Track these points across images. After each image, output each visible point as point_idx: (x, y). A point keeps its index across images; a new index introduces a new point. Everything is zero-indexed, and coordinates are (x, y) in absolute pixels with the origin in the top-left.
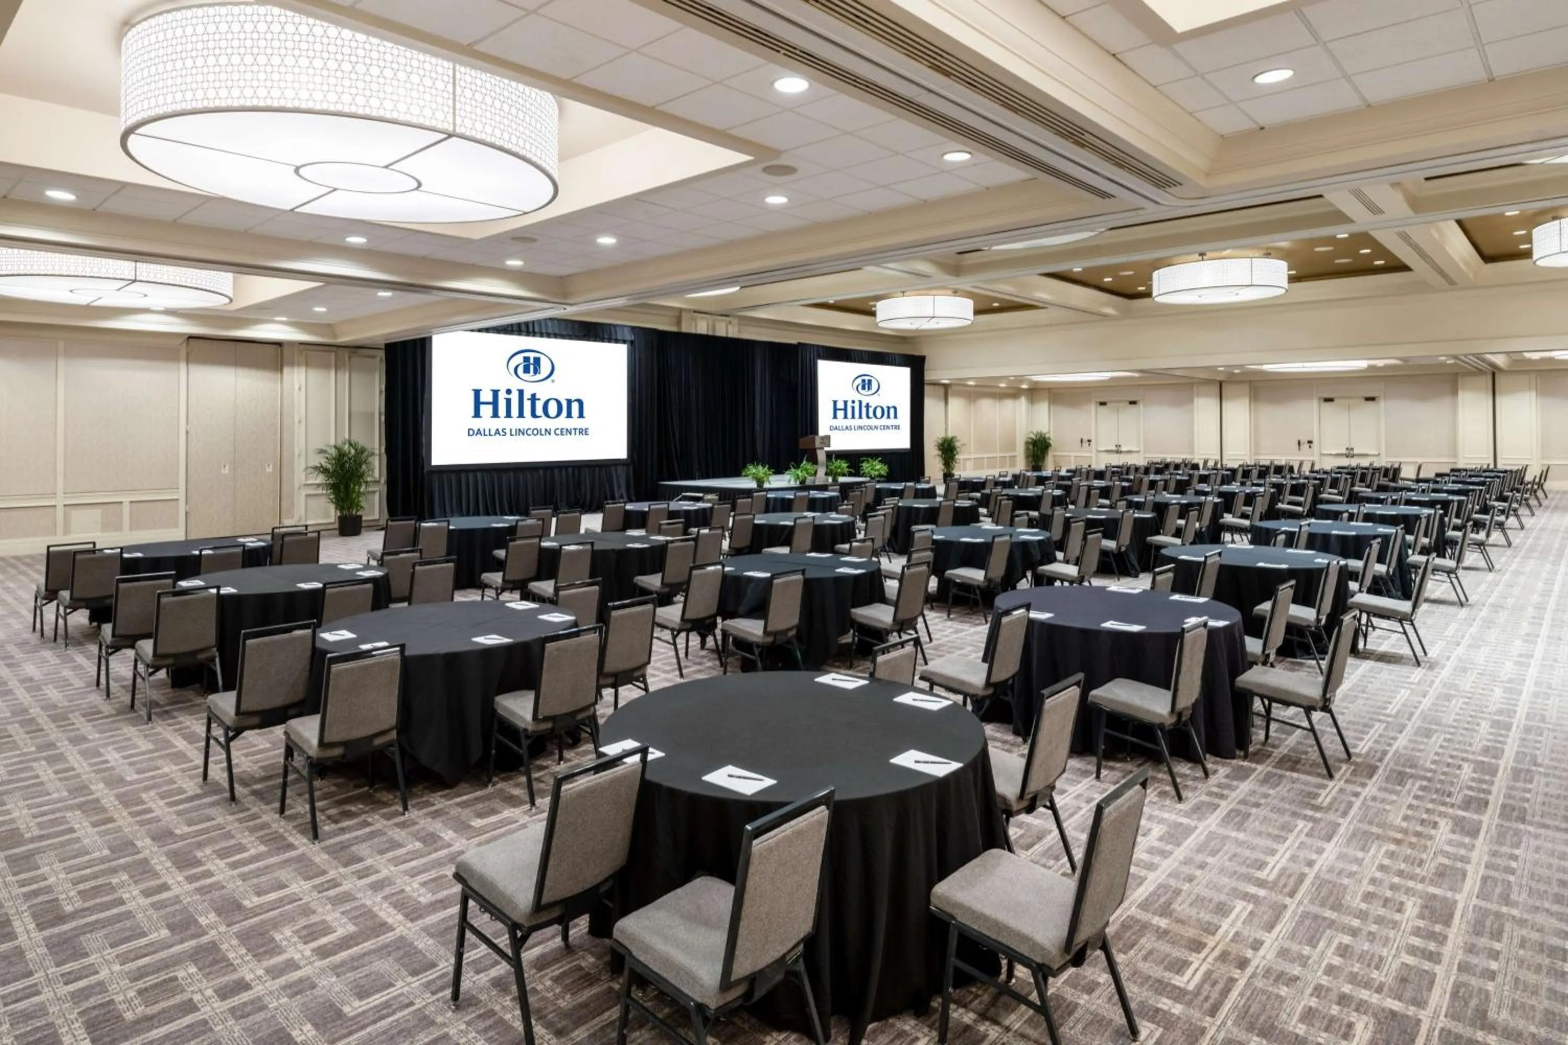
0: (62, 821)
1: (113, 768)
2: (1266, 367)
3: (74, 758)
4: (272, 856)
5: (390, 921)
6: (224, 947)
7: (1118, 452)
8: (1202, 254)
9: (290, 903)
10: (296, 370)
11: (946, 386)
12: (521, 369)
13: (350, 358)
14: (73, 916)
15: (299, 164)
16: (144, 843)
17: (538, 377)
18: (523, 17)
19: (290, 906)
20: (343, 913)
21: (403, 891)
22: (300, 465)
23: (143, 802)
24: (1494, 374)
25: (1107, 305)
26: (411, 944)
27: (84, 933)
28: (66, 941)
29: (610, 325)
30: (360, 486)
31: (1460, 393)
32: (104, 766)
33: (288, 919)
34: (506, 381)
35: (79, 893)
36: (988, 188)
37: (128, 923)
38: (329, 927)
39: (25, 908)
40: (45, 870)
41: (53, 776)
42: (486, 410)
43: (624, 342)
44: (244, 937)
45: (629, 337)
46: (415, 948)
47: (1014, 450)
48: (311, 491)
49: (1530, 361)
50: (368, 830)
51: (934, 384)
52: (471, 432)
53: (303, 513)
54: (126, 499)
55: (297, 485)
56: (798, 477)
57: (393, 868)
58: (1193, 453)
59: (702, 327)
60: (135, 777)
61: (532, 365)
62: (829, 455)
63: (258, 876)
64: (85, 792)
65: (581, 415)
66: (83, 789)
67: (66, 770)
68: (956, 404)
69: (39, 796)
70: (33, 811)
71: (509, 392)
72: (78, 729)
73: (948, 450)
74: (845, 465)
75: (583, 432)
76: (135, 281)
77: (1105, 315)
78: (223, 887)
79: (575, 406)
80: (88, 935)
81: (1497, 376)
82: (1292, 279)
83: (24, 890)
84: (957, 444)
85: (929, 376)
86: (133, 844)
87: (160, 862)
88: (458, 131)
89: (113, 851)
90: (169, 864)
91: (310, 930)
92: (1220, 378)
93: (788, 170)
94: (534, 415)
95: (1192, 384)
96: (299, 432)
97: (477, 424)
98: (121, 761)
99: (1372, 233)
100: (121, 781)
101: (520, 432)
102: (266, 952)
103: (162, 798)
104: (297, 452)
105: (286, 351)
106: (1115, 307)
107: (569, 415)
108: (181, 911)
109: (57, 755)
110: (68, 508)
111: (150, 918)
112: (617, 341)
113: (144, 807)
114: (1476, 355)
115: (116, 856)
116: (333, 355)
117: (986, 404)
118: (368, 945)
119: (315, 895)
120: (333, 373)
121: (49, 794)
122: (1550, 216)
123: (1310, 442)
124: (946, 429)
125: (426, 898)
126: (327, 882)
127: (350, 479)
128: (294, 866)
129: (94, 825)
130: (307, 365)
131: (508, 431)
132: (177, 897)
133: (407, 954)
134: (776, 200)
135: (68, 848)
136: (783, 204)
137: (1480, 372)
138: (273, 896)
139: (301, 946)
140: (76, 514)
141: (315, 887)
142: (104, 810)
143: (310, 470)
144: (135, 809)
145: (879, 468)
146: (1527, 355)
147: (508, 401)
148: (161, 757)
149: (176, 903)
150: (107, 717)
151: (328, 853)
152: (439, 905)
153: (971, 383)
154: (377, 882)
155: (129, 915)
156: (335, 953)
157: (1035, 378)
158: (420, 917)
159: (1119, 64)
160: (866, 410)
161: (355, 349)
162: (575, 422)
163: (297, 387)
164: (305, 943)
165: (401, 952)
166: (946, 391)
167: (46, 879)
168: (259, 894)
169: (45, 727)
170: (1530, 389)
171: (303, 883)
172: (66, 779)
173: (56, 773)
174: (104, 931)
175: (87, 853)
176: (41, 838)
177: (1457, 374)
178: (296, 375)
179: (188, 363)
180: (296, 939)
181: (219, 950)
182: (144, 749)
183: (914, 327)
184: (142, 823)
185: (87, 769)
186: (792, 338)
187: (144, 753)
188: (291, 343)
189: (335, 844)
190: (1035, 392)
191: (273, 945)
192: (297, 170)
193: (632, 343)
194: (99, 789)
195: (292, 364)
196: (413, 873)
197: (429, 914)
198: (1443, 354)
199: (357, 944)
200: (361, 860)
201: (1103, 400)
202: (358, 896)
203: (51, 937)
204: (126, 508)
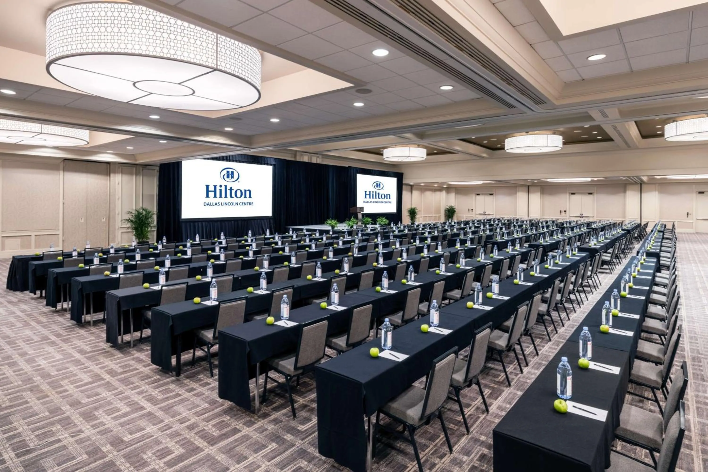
0: (22, 397)
1: (43, 369)
2: (548, 180)
3: (23, 364)
4: (134, 413)
5: (201, 446)
6: (118, 463)
7: (484, 214)
8: (527, 132)
9: (147, 438)
10: (117, 175)
11: (412, 186)
12: (226, 176)
13: (143, 170)
14: (34, 450)
15: (135, 81)
16: (66, 408)
17: (233, 180)
18: (261, 14)
19: (148, 440)
20: (176, 442)
21: (204, 430)
22: (118, 219)
23: (62, 386)
24: (641, 184)
25: (484, 152)
26: (214, 458)
27: (42, 458)
28: (33, 463)
29: (265, 157)
30: (148, 228)
31: (627, 192)
32: (39, 368)
33: (148, 447)
34: (220, 181)
35: (36, 436)
36: (455, 102)
37: (65, 452)
38: (171, 450)
39: (8, 446)
40: (15, 424)
41: (13, 374)
42: (211, 194)
43: (271, 165)
44: (127, 457)
45: (273, 162)
46: (216, 460)
47: (440, 213)
48: (124, 230)
49: (656, 179)
50: (180, 398)
51: (406, 185)
52: (205, 204)
53: (120, 240)
54: (33, 234)
55: (117, 228)
56: (349, 225)
57: (196, 418)
58: (516, 215)
59: (306, 159)
60: (56, 373)
61: (230, 174)
62: (363, 215)
63: (129, 424)
64: (31, 381)
65: (250, 197)
66: (29, 380)
67: (19, 370)
68: (416, 193)
69: (7, 384)
70: (5, 392)
71: (221, 186)
72: (22, 349)
73: (413, 213)
74: (370, 220)
75: (251, 204)
76: (41, 133)
77: (483, 157)
78: (112, 431)
79: (248, 193)
80: (44, 459)
81: (643, 185)
82: (564, 143)
83: (6, 435)
84: (417, 211)
85: (405, 181)
86: (61, 409)
87: (77, 419)
88: (218, 68)
89: (50, 413)
90: (81, 419)
91: (161, 452)
92: (528, 184)
93: (369, 91)
94: (231, 196)
95: (516, 186)
96: (118, 203)
97: (208, 200)
98: (47, 365)
99: (602, 125)
100: (49, 375)
101: (226, 204)
102: (140, 465)
103: (72, 384)
104: (117, 213)
105: (112, 167)
106: (487, 154)
107: (245, 197)
108: (92, 445)
109: (13, 362)
110: (4, 239)
111: (76, 449)
112: (268, 164)
113: (63, 388)
114: (637, 177)
115: (52, 415)
116: (134, 169)
117: (428, 194)
118: (192, 459)
119: (160, 433)
120: (134, 177)
121: (12, 383)
122: (672, 120)
123: (565, 211)
124: (411, 204)
125: (216, 433)
126: (165, 426)
127: (143, 225)
128: (146, 418)
129: (39, 399)
130: (122, 173)
131: (220, 204)
132: (88, 437)
133: (212, 464)
134: (359, 105)
135: (26, 412)
136: (362, 107)
137: (636, 183)
138: (138, 435)
139: (158, 461)
140: (8, 242)
141: (159, 429)
142: (42, 391)
143: (123, 221)
144: (59, 390)
145: (385, 221)
146: (656, 177)
147: (221, 190)
148: (68, 362)
149: (88, 440)
150: (36, 342)
151: (162, 411)
152: (224, 437)
153: (422, 185)
154: (190, 425)
155: (64, 447)
156: (176, 465)
157: (450, 183)
158: (215, 443)
159: (531, 48)
160: (378, 195)
161: (145, 166)
162: (248, 200)
163: (117, 183)
164: (160, 459)
165: (210, 463)
166: (412, 188)
167: (17, 429)
168: (131, 434)
169: (5, 348)
170: (655, 191)
171: (152, 427)
172: (20, 375)
173: (14, 372)
174: (53, 457)
175: (37, 414)
176: (11, 407)
177: (626, 184)
178: (117, 178)
179: (64, 171)
180: (154, 458)
181: (116, 465)
182: (58, 358)
183: (400, 160)
184: (64, 397)
185: (30, 369)
186: (345, 164)
187: (58, 360)
188: (115, 163)
189: (165, 406)
190: (449, 189)
191: (143, 461)
192: (134, 84)
193: (274, 166)
194: (38, 379)
195: (115, 172)
196: (208, 420)
197: (220, 441)
198: (622, 175)
199: (186, 459)
200: (180, 414)
201: (478, 193)
202: (182, 433)
203: (24, 461)
204: (33, 238)
